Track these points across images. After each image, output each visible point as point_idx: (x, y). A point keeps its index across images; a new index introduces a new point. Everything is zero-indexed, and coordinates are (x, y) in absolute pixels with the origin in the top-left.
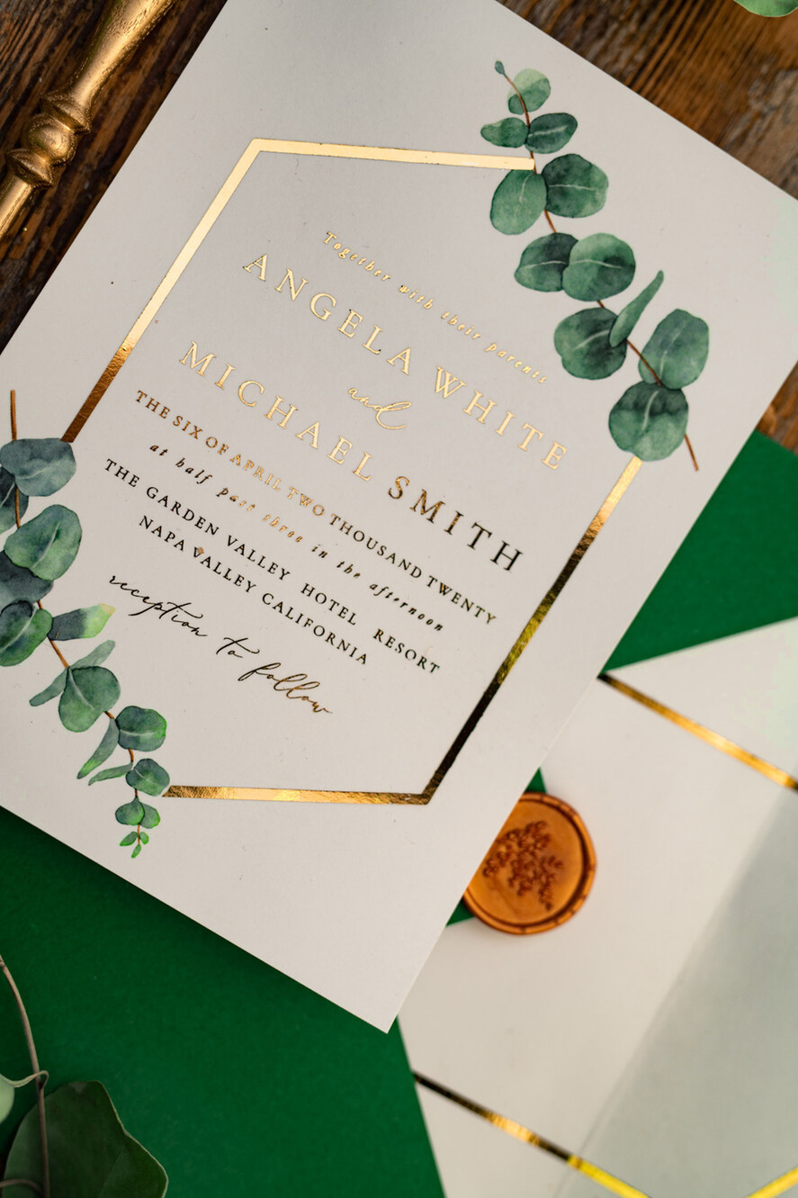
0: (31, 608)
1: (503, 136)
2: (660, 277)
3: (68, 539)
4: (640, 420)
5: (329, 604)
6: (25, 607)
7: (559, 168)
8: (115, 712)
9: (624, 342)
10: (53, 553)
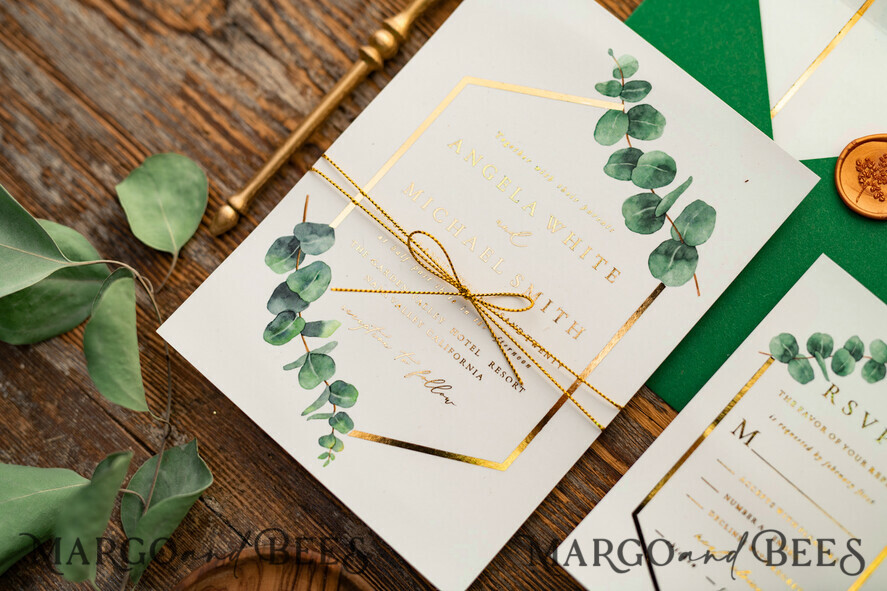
0: (295, 316)
1: (608, 90)
2: (690, 180)
3: (323, 281)
4: (668, 261)
5: (465, 342)
6: (292, 314)
7: (637, 111)
8: (330, 382)
9: (664, 215)
10: (313, 287)
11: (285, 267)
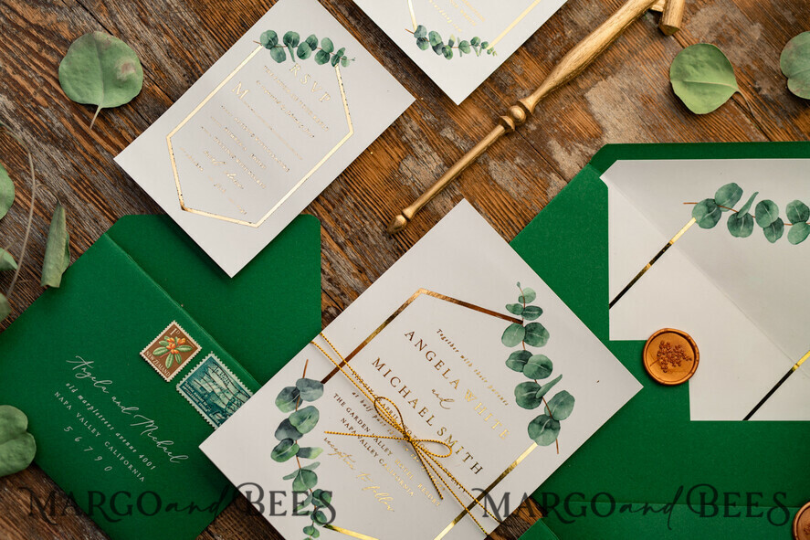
0: (293, 443)
1: (514, 310)
2: (561, 376)
3: (313, 420)
4: (541, 429)
6: (291, 441)
7: (532, 327)
8: (313, 490)
9: (541, 398)
10: (306, 424)
11: (289, 408)
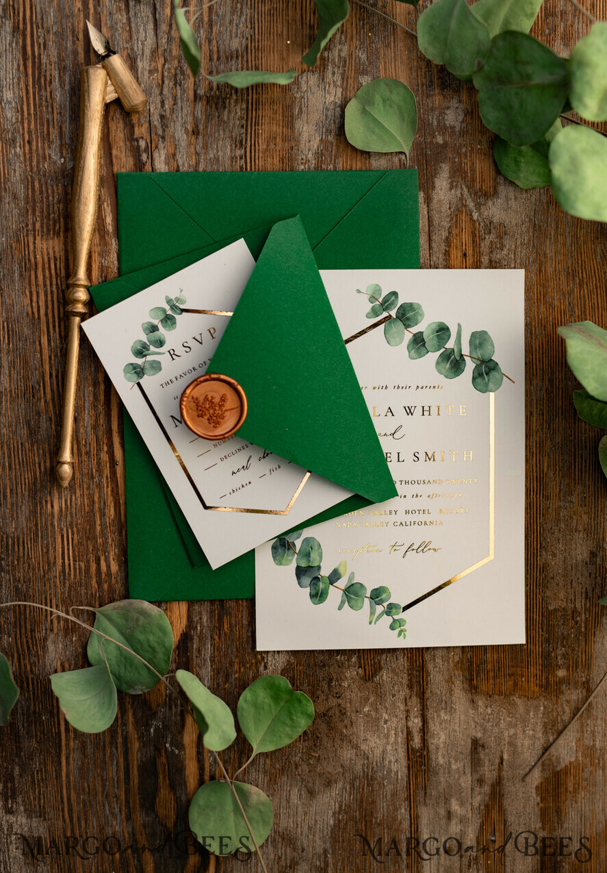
0: (319, 578)
1: (375, 313)
2: (459, 326)
3: (316, 547)
4: (484, 379)
5: (417, 512)
6: (316, 579)
7: (400, 312)
8: (368, 595)
9: (462, 356)
10: (314, 555)
11: (290, 558)
